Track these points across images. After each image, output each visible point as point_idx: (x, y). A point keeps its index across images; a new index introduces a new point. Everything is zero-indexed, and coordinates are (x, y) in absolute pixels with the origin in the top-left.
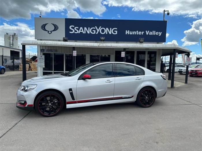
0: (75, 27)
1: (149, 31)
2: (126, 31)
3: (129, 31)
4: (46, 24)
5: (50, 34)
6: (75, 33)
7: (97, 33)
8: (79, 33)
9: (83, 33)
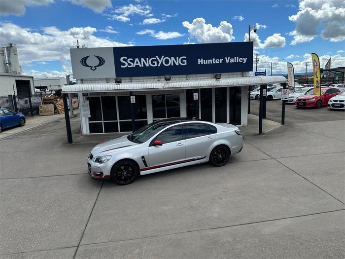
0: (128, 59)
1: (229, 58)
2: (199, 60)
3: (202, 59)
4: (87, 57)
5: (94, 70)
6: (129, 66)
7: (159, 65)
8: (134, 66)
9: (140, 66)
